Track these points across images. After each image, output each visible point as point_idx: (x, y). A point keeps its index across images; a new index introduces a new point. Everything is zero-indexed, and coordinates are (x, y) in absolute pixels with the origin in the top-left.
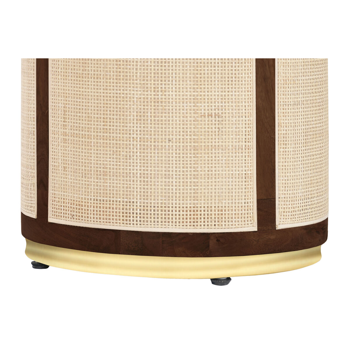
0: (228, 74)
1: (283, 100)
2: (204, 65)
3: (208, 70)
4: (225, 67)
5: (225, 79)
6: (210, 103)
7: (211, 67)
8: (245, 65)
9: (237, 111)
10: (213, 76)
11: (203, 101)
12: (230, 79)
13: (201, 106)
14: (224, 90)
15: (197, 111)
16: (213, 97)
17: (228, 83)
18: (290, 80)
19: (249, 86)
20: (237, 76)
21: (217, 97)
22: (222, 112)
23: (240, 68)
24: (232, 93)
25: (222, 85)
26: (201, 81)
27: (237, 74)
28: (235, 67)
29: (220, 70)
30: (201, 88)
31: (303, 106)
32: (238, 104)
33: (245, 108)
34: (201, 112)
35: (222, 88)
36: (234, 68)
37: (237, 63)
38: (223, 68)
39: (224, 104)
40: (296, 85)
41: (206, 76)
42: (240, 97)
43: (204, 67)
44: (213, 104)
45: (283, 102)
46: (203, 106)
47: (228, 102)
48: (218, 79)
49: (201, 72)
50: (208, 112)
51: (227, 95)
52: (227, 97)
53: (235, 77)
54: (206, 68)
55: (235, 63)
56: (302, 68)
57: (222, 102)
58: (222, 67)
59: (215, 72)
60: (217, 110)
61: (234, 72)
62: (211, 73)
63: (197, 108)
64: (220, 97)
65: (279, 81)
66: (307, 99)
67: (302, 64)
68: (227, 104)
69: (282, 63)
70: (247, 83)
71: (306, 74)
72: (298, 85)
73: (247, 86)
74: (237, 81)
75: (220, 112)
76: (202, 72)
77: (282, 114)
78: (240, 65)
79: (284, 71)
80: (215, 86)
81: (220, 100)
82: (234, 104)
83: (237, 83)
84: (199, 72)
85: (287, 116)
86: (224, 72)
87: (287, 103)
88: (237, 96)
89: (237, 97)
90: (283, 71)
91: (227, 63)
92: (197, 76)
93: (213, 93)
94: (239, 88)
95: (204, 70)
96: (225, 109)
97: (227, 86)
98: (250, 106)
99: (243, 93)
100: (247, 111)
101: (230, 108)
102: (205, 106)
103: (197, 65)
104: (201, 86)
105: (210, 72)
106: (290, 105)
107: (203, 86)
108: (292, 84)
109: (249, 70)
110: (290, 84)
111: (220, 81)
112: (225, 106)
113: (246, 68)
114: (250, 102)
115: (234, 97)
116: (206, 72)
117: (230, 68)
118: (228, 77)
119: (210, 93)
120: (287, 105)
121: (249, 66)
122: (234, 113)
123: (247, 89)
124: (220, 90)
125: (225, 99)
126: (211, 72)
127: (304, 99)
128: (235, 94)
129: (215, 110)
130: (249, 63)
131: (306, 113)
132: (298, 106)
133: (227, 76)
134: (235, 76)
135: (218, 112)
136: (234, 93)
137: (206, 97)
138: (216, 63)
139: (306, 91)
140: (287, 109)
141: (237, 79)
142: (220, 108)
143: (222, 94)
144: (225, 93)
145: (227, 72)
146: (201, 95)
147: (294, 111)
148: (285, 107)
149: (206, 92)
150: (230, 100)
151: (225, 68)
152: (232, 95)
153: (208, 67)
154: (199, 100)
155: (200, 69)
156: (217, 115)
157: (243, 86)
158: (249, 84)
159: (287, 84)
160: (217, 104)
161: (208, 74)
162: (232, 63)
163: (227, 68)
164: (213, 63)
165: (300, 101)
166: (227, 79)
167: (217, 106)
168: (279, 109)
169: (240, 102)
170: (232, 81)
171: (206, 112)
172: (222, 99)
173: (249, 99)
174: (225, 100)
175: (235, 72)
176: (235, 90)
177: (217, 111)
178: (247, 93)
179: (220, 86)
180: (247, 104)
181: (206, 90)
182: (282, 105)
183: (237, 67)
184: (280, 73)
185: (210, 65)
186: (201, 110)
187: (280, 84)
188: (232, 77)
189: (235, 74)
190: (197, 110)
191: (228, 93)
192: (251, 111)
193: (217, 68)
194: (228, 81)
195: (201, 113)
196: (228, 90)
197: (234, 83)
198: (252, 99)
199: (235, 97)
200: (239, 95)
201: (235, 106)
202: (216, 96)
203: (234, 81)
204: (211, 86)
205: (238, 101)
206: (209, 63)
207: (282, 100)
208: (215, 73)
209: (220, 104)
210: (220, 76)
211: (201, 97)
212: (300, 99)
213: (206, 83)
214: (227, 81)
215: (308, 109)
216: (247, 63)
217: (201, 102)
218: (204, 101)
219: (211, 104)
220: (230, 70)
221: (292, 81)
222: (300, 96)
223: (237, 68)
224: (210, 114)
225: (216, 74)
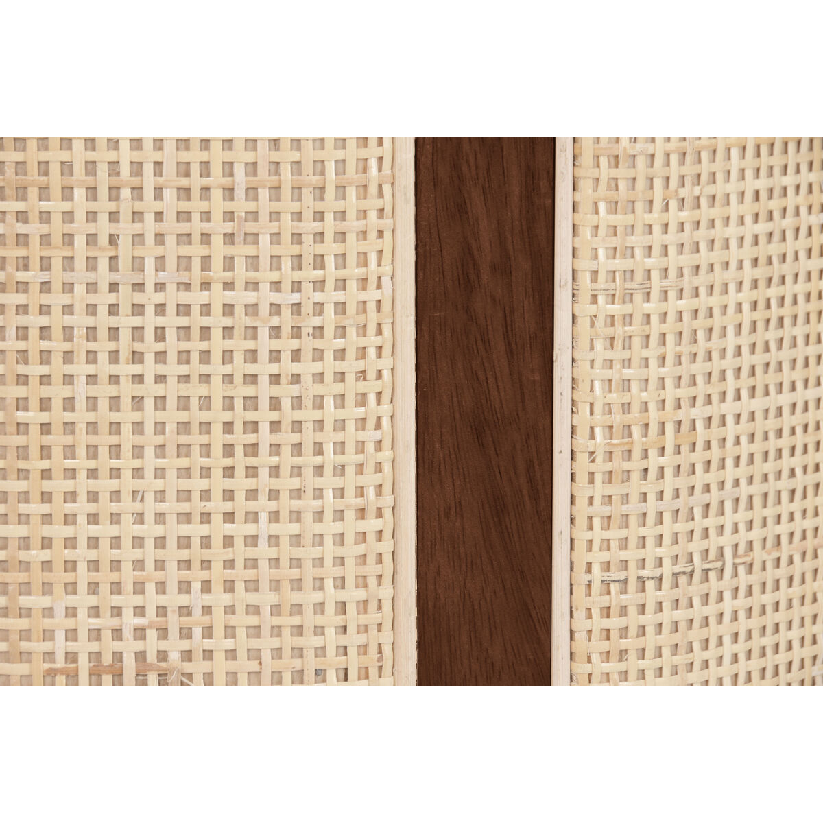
0: (229, 404)
1: (605, 556)
2: (67, 346)
3: (92, 379)
4: (205, 356)
5: (204, 439)
6: (105, 588)
7: (114, 357)
8: (340, 343)
9: (288, 641)
10: (127, 416)
11: (59, 576)
12: (240, 438)
13: (49, 612)
14: (197, 506)
15: (24, 646)
16: (128, 554)
17: (228, 462)
18: (654, 429)
19: (370, 479)
20: (289, 414)
21: (150, 554)
22: (185, 645)
23: (307, 367)
24: (250, 529)
25: (186, 472)
26: (46, 451)
27: (286, 404)
28: (275, 356)
29: (172, 381)
30: (46, 497)
31: (743, 579)
32: (296, 597)
33: (339, 620)
34: (46, 646)
35: (185, 495)
36: (264, 368)
37: (286, 330)
38: (196, 368)
39: (197, 598)
40: (699, 457)
41: (81, 415)
42: (308, 553)
43: (68, 357)
44: (128, 600)
45: (607, 566)
46: (60, 612)
47: (229, 586)
48: (159, 440)
49: (46, 391)
50: (95, 647)
51: (217, 542)
52: (218, 553)
53: (275, 426)
54: (81, 369)
55: (276, 332)
56: (745, 341)
57: (185, 587)
58: (184, 357)
59: (139, 390)
60: (152, 634)
61: (264, 390)
62: (115, 403)
63: (23, 623)
64: (173, 554)
65: (582, 440)
66: (773, 530)
67: (747, 316)
68: (219, 598)
69: (600, 322)
70: (351, 458)
71: (772, 379)
72: (715, 453)
73: (351, 480)
74: (286, 451)
75: (175, 646)
76: (58, 392)
77: (600, 645)
78: (308, 344)
79: (615, 374)
80: (138, 484)
81: (173, 574)
82: (266, 598)
83: (286, 459)
84: (34, 392)
85: (632, 656)
86: (203, 390)
87: (633, 573)
88: (285, 542)
89: (287, 551)
90: (608, 373)
91: (216, 334)
92: (21, 416)
93: (128, 529)
94: (297, 494)
95: (68, 380)
96: (208, 632)
97: (218, 483)
98: (373, 606)
99: (330, 527)
100: (353, 640)
101: (242, 620)
102: (72, 612)
103: (22, 345)
104: (47, 485)
105: (104, 391)
106: (650, 585)
107: (59, 485)
108: (669, 449)
109: (371, 375)
110: (653, 453)
111: (171, 450)
112: (207, 610)
113: (351, 365)
114: (372, 581)
115: (264, 551)
116: (81, 390)
117: (240, 366)
118: (228, 427)
119: (105, 530)
120: (633, 584)
121: (372, 352)
122: (266, 656)
123: (351, 500)
124: (171, 506)
125: (206, 564)
126: (113, 390)
127: (756, 534)
128: (275, 529)
129: (140, 633)
130: (371, 329)
131: (770, 618)
132: (714, 584)
133: (218, 416)
134: (274, 416)
135: (163, 645)
136: (264, 527)
137: (82, 553)
138: (149, 334)
139: (772, 486)
140: (632, 611)
141: (287, 437)
142: (174, 621)
143: (185, 529)
144: (204, 530)
145: (218, 390)
146: (47, 543)
147: (681, 615)
148: (616, 598)
149: (81, 520)
150: (240, 573)
151: (205, 369)
152: (252, 540)
153: (92, 357)
154: (37, 576)
155: (44, 370)
156: (151, 668)
157: (329, 482)
158: (371, 467)
159: (637, 453)
160: (152, 599)
161: (93, 403)
162: (253, 332)
163: (217, 368)
164: (125, 335)
165: (728, 552)
166: (218, 438)
167: (151, 612)
168: (580, 615)
169: (308, 583)
170: (252, 449)
171: (84, 647)
172: (186, 564)
173: (371, 559)
174: (205, 575)
175: (275, 391)
176: (273, 505)
177: (152, 644)
178: (352, 525)
179: (173, 483)
180: (353, 595)
181: (82, 507)
182: (596, 586)
183: (286, 357)
184: (584, 386)
185: (104, 346)
186: (48, 635)
187: (582, 458)
188: (253, 426)
189: (275, 404)
190: (25, 635)
191: (229, 529)
192: (386, 637)
193: (150, 368)
194: (229, 449)
195: (49, 656)
196: (228, 507)
197: (265, 460)
198: (387, 559)
199: (273, 552)
200: (297, 540)
201: (276, 610)
202: (149, 543)
203: (264, 449)
204: (114, 484)
205: (295, 573)
206: (103, 333)
207: (598, 557)
208: (138, 402)
209: (174, 599)
210: (173, 415)
211: (45, 555)
212: (727, 540)
213: (82, 463)
214: (217, 450)
215: (783, 594)
216: (352, 332)
217: (47, 589)
218: (69, 576)
219: (117, 600)
220: (238, 379)
221: (670, 428)
222: (729, 519)
223: (287, 366)
224: (107, 659)
225: (149, 403)
